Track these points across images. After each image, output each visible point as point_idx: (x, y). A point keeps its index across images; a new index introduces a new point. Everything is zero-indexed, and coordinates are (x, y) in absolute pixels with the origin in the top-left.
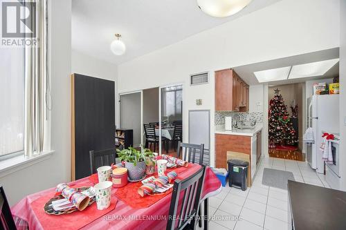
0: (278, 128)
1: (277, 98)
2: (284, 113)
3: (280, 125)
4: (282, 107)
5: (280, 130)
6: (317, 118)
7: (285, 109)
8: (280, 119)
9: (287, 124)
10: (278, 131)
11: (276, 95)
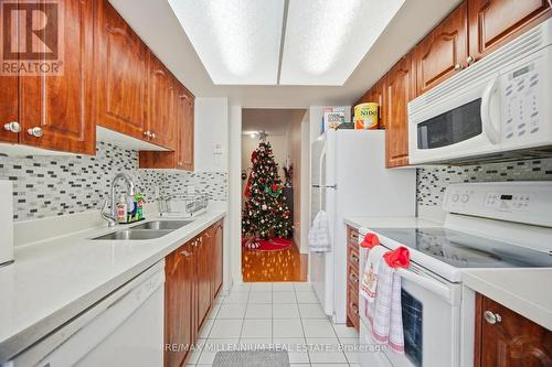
0: (264, 207)
1: (263, 149)
2: (273, 177)
3: (268, 201)
4: (270, 165)
5: (268, 211)
6: (335, 187)
7: (275, 171)
8: (267, 190)
9: (279, 200)
10: (264, 213)
11: (261, 141)
